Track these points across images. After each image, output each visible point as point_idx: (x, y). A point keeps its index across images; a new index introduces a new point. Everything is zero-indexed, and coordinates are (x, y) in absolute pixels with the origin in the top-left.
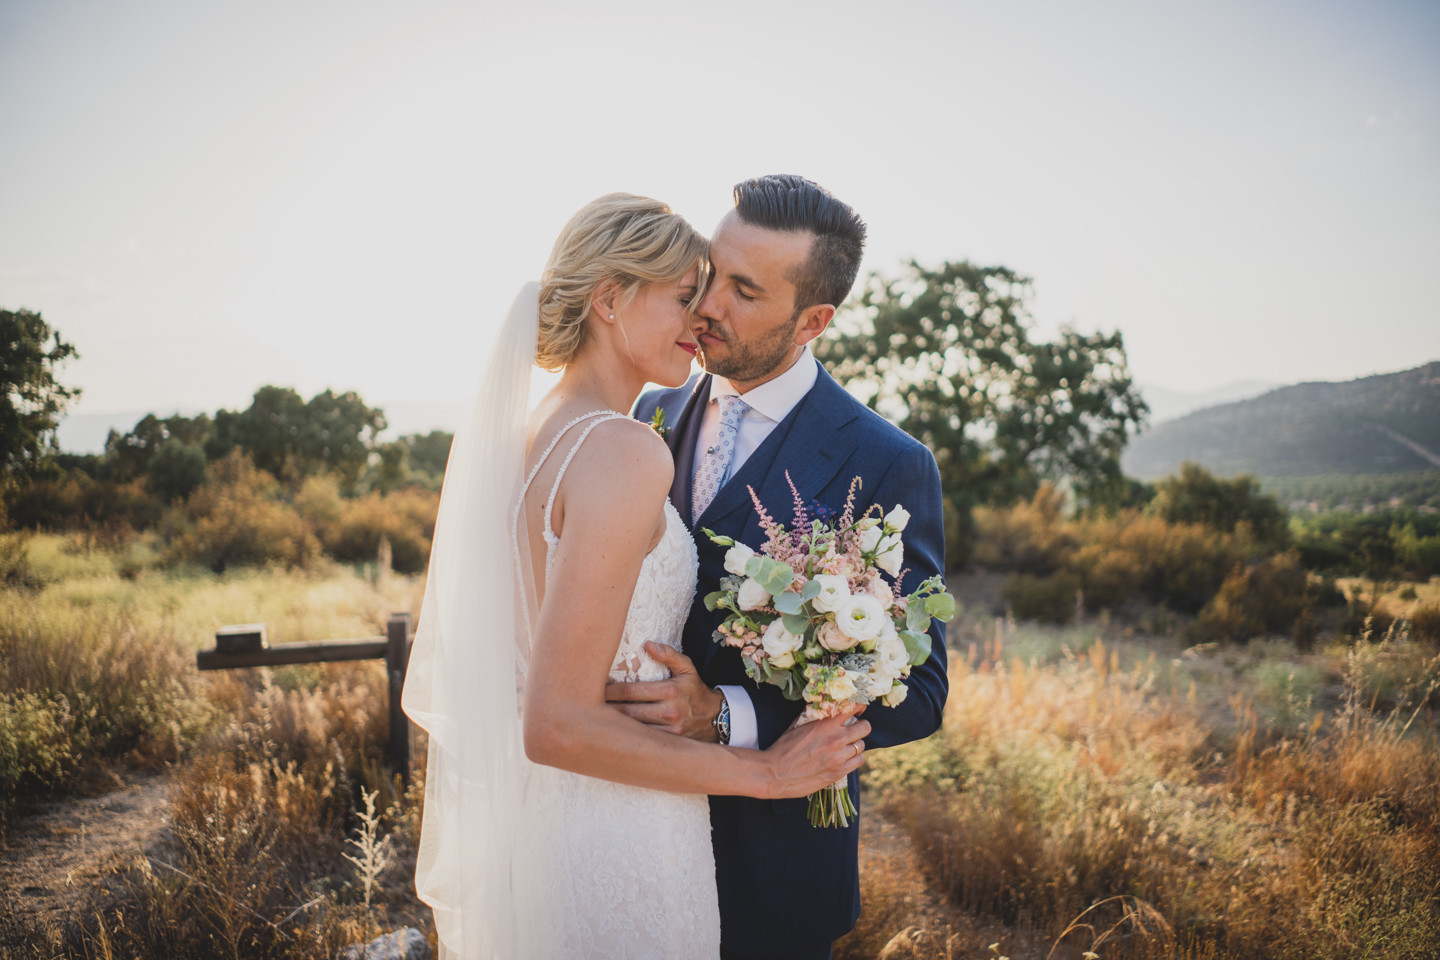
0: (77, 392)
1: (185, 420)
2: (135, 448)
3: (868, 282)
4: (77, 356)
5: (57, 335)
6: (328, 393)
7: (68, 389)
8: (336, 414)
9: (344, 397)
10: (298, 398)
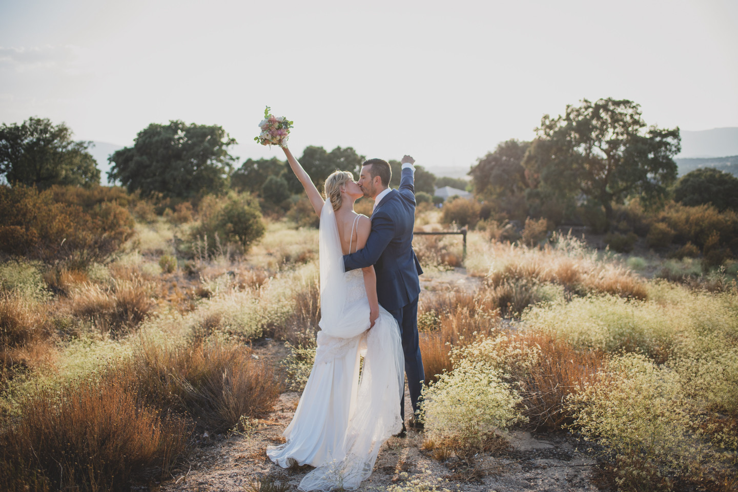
0: (238, 158)
1: (267, 161)
2: (243, 174)
3: (567, 109)
4: (237, 143)
5: (228, 135)
6: (339, 148)
7: (234, 157)
8: (342, 159)
9: (346, 150)
10: (325, 152)
